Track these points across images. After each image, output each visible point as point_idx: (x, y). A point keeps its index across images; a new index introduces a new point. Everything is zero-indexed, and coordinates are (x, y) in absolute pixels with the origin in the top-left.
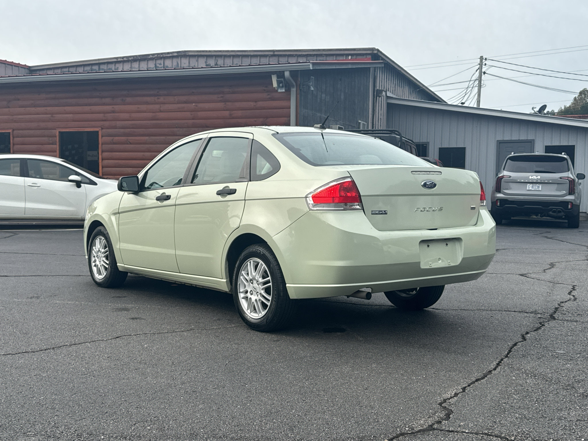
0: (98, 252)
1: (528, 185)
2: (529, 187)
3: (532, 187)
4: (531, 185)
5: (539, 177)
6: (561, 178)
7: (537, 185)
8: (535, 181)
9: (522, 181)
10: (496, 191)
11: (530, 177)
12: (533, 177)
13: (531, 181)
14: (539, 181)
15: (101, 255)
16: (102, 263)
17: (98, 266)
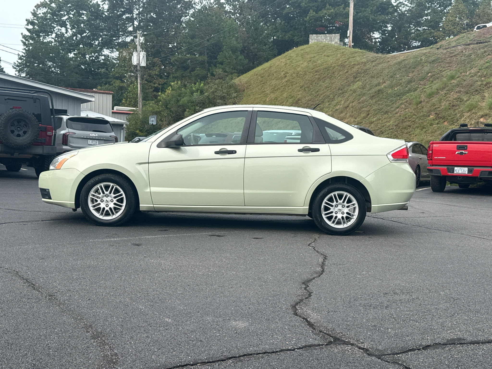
0: (103, 197)
1: (89, 140)
2: (90, 143)
3: (92, 142)
4: (91, 141)
5: (97, 135)
6: (110, 136)
7: (95, 141)
8: (94, 138)
9: (85, 137)
10: (63, 144)
11: (91, 135)
12: (92, 135)
13: (91, 138)
14: (97, 138)
15: (109, 199)
16: (112, 205)
17: (104, 209)
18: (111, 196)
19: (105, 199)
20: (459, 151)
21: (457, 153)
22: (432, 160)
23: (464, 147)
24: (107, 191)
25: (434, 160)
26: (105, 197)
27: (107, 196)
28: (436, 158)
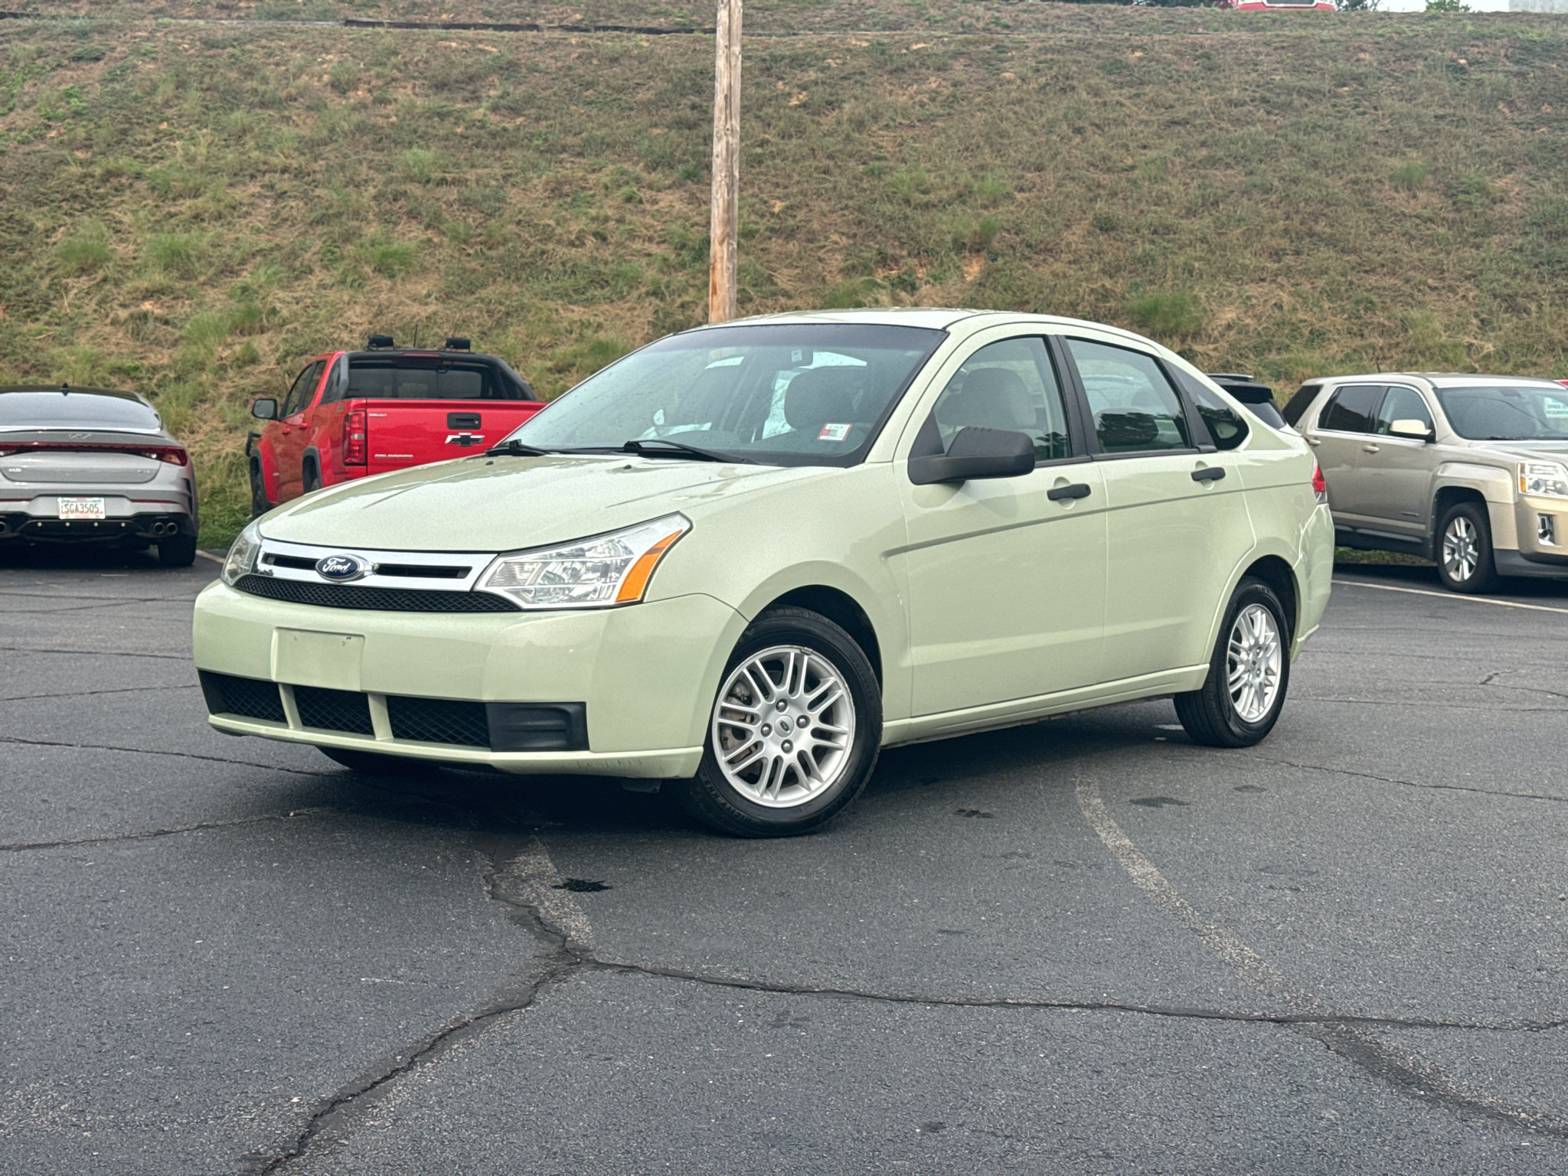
0: (768, 711)
15: (791, 714)
16: (805, 741)
17: (777, 761)
18: (797, 704)
19: (776, 719)
20: (456, 434)
21: (449, 438)
22: (366, 464)
23: (472, 420)
24: (778, 681)
25: (372, 464)
26: (776, 711)
27: (783, 704)
28: (382, 458)
